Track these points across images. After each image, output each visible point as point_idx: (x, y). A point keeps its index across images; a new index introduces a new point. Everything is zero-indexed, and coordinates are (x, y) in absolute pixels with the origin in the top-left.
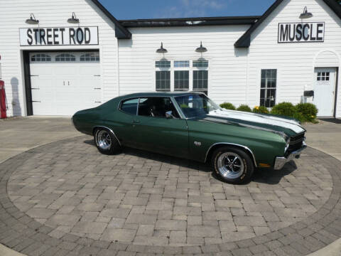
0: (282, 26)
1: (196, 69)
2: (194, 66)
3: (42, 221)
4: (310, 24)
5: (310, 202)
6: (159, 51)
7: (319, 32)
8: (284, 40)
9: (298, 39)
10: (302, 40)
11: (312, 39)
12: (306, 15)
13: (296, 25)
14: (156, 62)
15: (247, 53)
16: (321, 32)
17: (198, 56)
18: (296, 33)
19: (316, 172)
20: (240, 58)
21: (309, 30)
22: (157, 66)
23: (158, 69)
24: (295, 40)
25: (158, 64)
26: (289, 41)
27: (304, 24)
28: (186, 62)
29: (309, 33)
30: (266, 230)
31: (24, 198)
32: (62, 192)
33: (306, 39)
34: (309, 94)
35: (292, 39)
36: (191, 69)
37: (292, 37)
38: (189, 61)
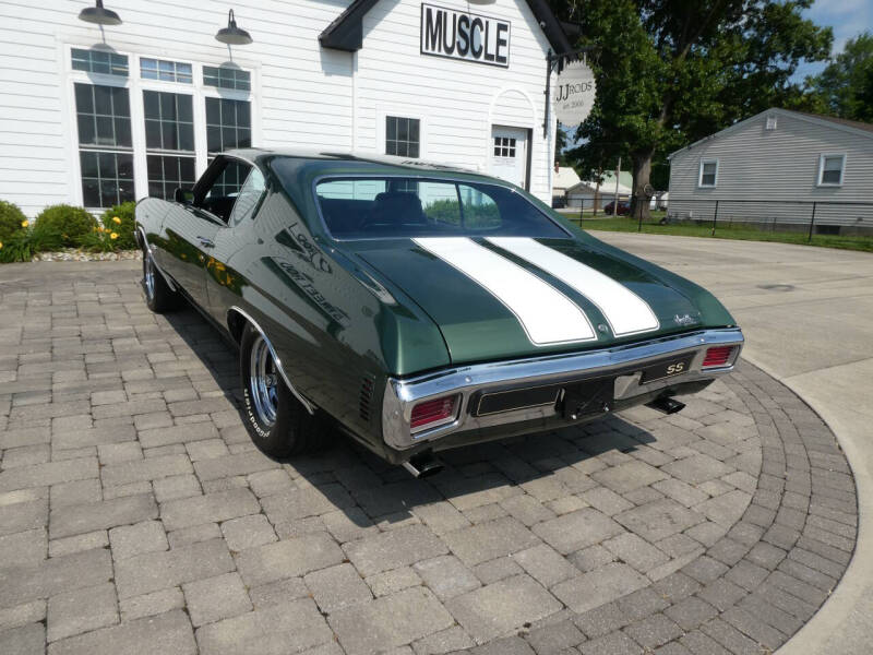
1: (214, 93)
2: (207, 82)
4: (484, 20)
6: (88, 14)
7: (501, 42)
8: (433, 48)
9: (463, 52)
10: (469, 56)
11: (489, 57)
13: (459, 15)
14: (75, 53)
15: (351, 68)
17: (220, 54)
18: (458, 38)
20: (336, 79)
23: (84, 77)
24: (456, 54)
25: (81, 59)
26: (443, 53)
27: (473, 18)
28: (180, 65)
29: (483, 44)
33: (477, 54)
35: (450, 50)
36: (200, 93)
37: (449, 44)
38: (189, 66)
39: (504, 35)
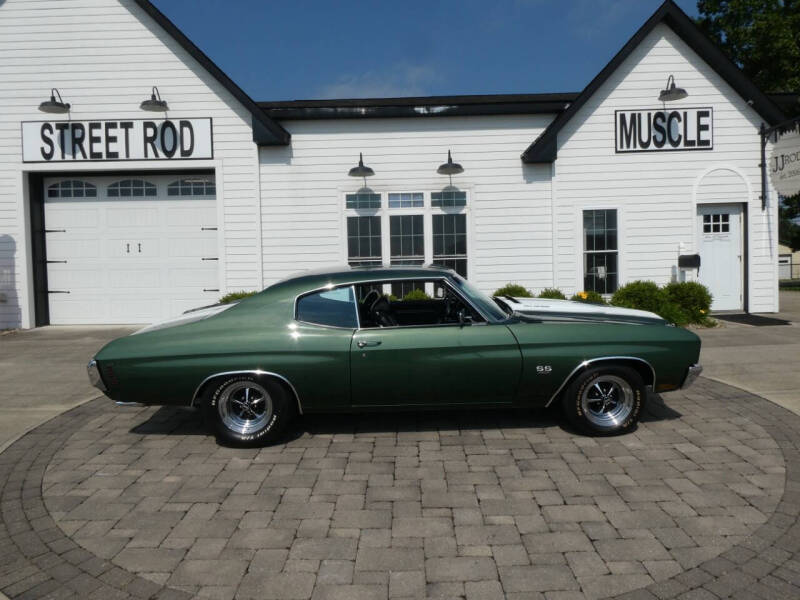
0: (623, 117)
1: (439, 211)
2: (434, 204)
3: (160, 579)
4: (681, 113)
5: (748, 502)
6: (354, 172)
7: (702, 128)
8: (628, 146)
9: (659, 144)
10: (668, 146)
11: (689, 143)
12: (673, 92)
13: (653, 114)
14: (349, 197)
15: (550, 175)
16: (705, 128)
17: (442, 182)
18: (654, 132)
19: (743, 435)
21: (681, 125)
22: (349, 206)
23: (353, 213)
24: (652, 146)
25: (353, 201)
26: (639, 148)
27: (670, 112)
28: (415, 195)
29: (681, 132)
30: (673, 568)
31: (97, 527)
32: (185, 507)
33: (675, 144)
34: (691, 262)
35: (644, 145)
36: (428, 212)
37: (645, 140)
38: (422, 194)
39: (704, 121)
